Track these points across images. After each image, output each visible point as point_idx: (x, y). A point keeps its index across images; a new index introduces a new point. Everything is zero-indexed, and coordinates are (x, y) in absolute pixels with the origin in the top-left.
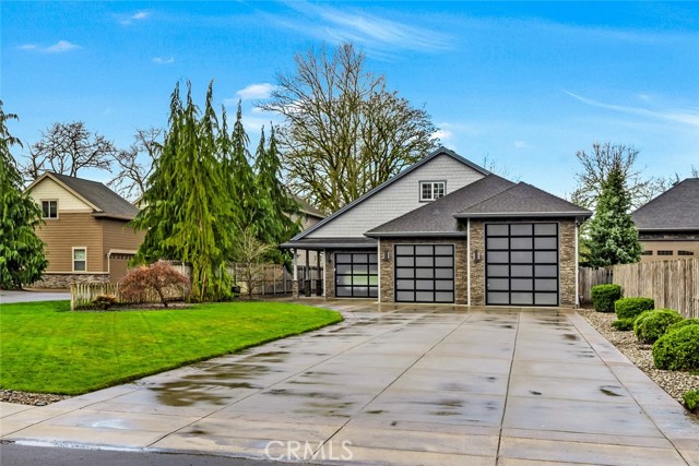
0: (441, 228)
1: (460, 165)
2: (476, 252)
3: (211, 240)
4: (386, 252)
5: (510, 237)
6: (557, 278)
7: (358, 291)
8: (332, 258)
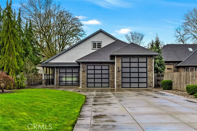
0: (105, 59)
1: (107, 36)
2: (118, 68)
3: (16, 63)
4: (84, 68)
5: (130, 62)
6: (147, 78)
7: (68, 83)
8: (58, 71)
